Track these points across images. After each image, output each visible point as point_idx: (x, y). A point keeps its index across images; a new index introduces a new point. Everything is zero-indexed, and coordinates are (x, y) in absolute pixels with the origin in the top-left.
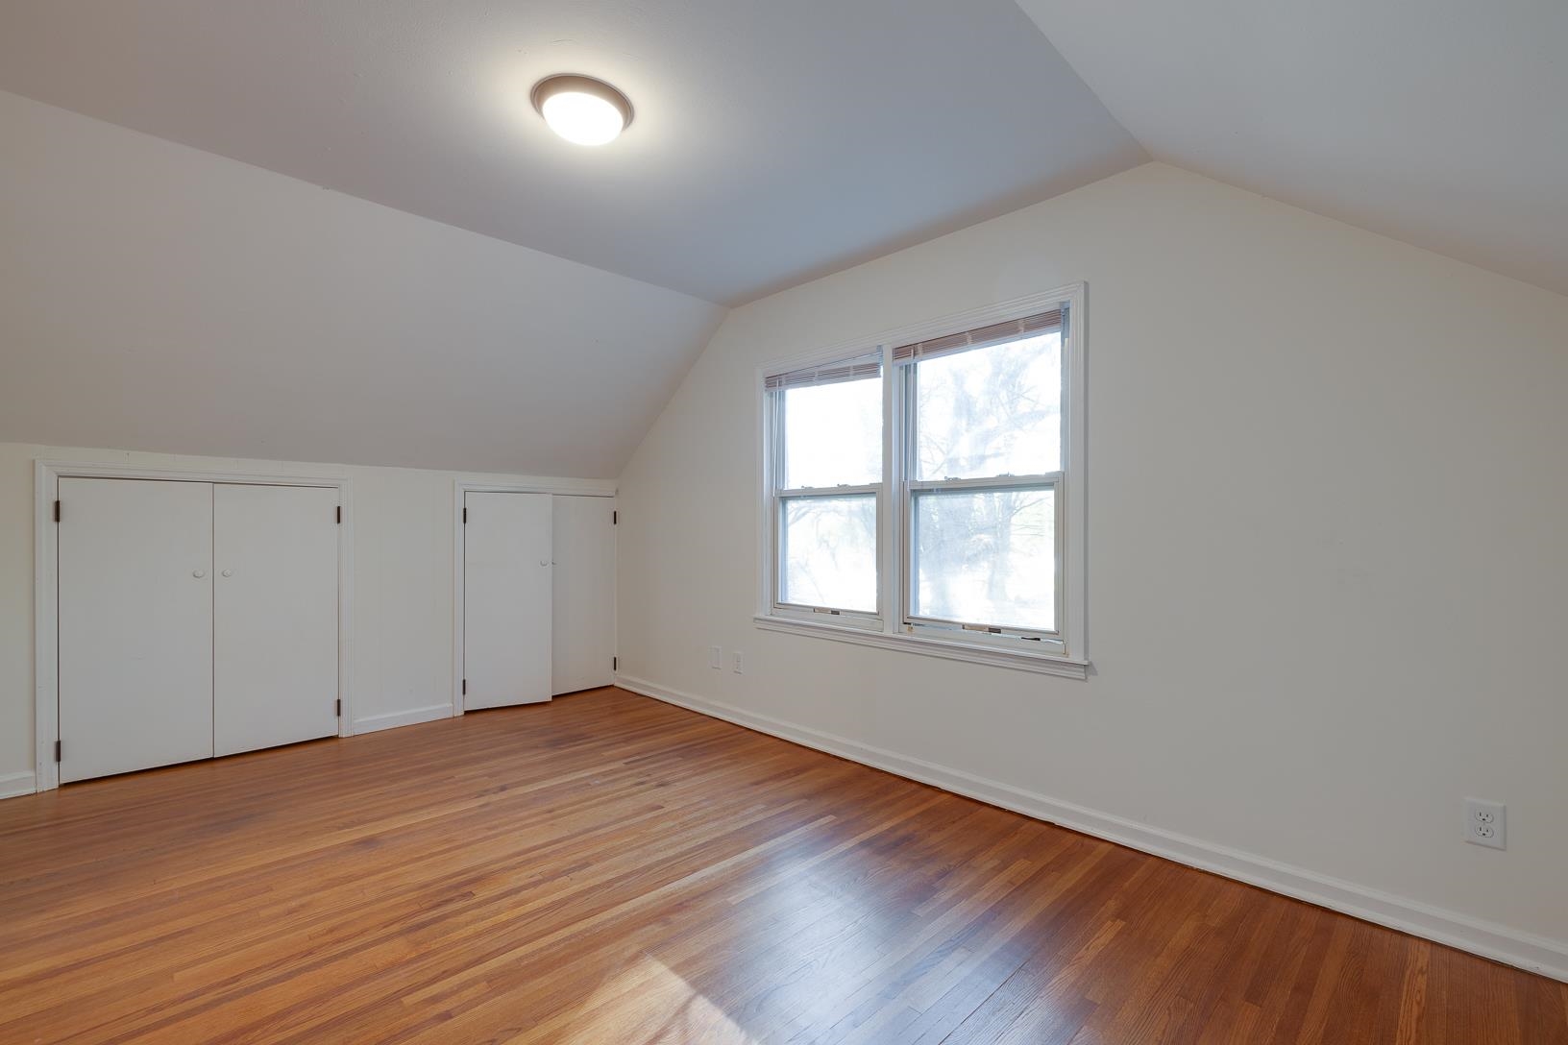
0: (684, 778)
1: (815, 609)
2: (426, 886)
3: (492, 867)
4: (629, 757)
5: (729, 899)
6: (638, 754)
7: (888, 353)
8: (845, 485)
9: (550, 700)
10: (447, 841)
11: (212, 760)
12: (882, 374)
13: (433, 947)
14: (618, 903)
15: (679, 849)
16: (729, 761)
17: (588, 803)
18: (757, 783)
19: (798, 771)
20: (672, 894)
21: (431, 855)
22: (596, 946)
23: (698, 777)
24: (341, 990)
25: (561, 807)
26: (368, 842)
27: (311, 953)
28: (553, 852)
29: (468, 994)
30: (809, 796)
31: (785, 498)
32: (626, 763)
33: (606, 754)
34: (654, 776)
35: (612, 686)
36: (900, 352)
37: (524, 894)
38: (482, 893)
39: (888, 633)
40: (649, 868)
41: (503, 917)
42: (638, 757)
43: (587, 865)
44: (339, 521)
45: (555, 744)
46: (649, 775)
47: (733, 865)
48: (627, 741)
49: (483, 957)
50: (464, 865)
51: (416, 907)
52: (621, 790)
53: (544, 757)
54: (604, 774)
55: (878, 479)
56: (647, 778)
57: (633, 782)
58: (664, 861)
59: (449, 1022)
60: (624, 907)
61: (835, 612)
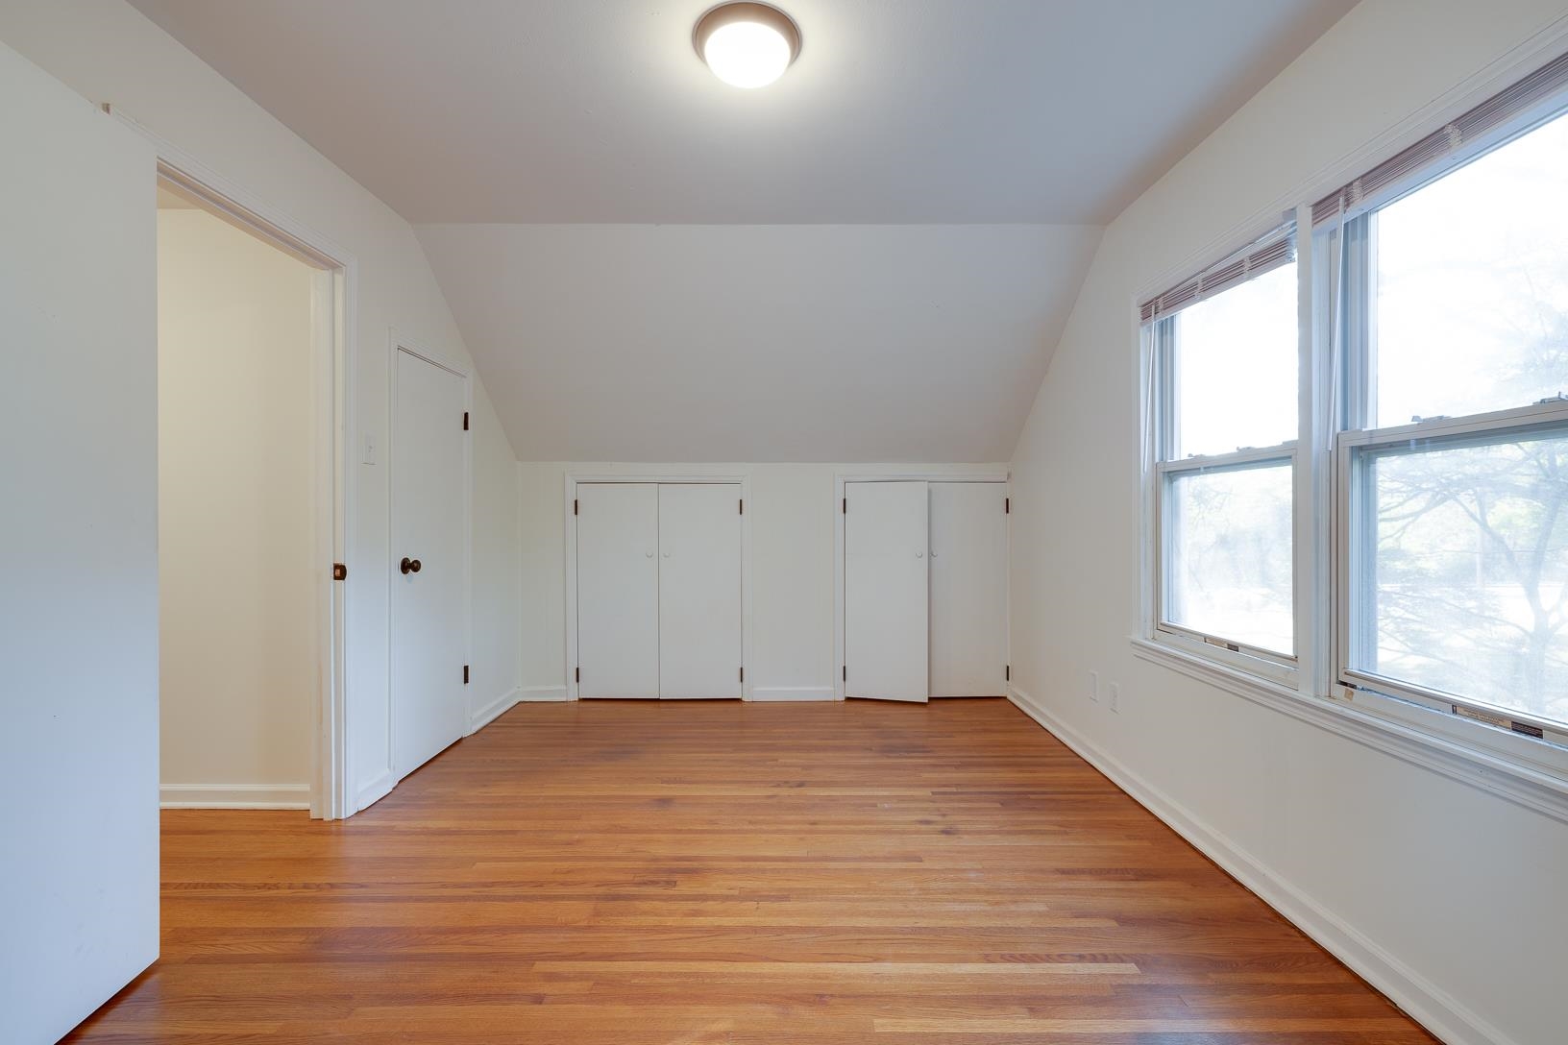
0: (979, 832)
1: (1206, 638)
2: (656, 860)
3: (715, 863)
4: (945, 786)
5: (876, 1021)
6: (957, 785)
7: (1305, 214)
8: (1249, 448)
9: (927, 701)
10: (712, 822)
11: (658, 700)
12: (1296, 256)
13: (603, 923)
14: (767, 959)
15: (888, 923)
16: (1056, 828)
17: (853, 827)
18: (1063, 872)
19: (1143, 875)
20: (827, 978)
21: (690, 831)
22: (698, 999)
23: (997, 836)
24: (523, 929)
25: (826, 823)
26: (664, 802)
27: (541, 886)
28: (773, 870)
29: (573, 987)
30: (1123, 920)
31: (1173, 474)
32: (933, 793)
33: (926, 775)
34: (948, 818)
35: (1005, 698)
36: (1323, 207)
37: (710, 905)
38: (685, 888)
39: (1306, 694)
40: (836, 931)
41: (670, 921)
42: (954, 790)
43: (785, 898)
44: (741, 513)
45: (887, 750)
46: (944, 815)
47: (926, 975)
48: (958, 767)
49: (617, 954)
50: (695, 852)
51: (630, 877)
52: (896, 823)
53: (867, 761)
54: (901, 799)
55: (1292, 434)
56: (939, 818)
57: (916, 818)
58: (858, 930)
59: (537, 1006)
60: (767, 968)
61: (1233, 647)
